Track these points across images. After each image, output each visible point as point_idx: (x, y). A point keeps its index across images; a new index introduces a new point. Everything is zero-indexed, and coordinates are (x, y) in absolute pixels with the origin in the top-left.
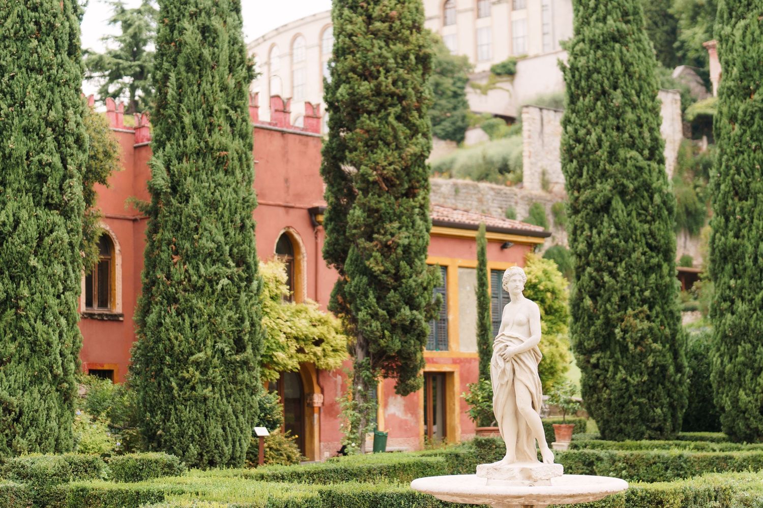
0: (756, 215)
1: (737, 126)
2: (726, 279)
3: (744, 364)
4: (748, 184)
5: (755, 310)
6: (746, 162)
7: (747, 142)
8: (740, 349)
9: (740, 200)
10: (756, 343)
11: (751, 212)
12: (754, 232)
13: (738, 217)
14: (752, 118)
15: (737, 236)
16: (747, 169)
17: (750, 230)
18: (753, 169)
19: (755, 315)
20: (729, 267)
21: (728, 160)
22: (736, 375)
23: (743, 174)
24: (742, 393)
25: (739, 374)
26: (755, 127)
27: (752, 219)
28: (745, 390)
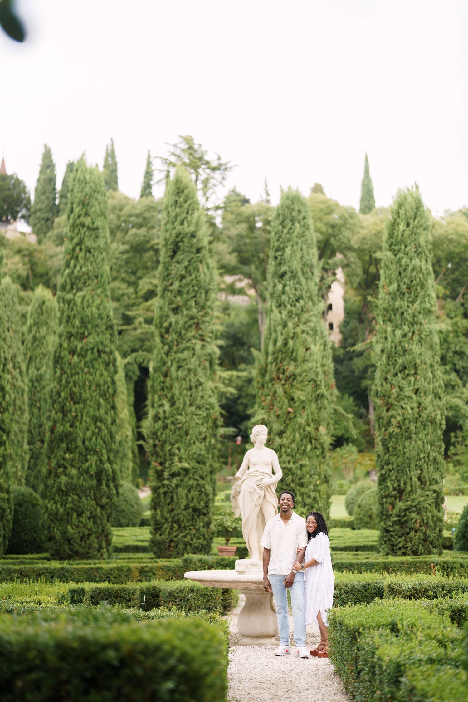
0: (84, 414)
1: (75, 357)
2: (62, 453)
3: (72, 509)
4: (80, 394)
5: (82, 474)
6: (81, 380)
7: (81, 368)
8: (70, 499)
9: (75, 403)
10: (81, 495)
11: (82, 412)
12: (84, 424)
13: (74, 414)
14: (86, 353)
15: (71, 426)
16: (81, 384)
17: (81, 423)
18: (84, 384)
19: (82, 478)
20: (64, 445)
21: (68, 377)
22: (66, 516)
23: (78, 387)
24: (69, 527)
25: (68, 514)
26: (88, 359)
27: (82, 416)
28: (71, 525)
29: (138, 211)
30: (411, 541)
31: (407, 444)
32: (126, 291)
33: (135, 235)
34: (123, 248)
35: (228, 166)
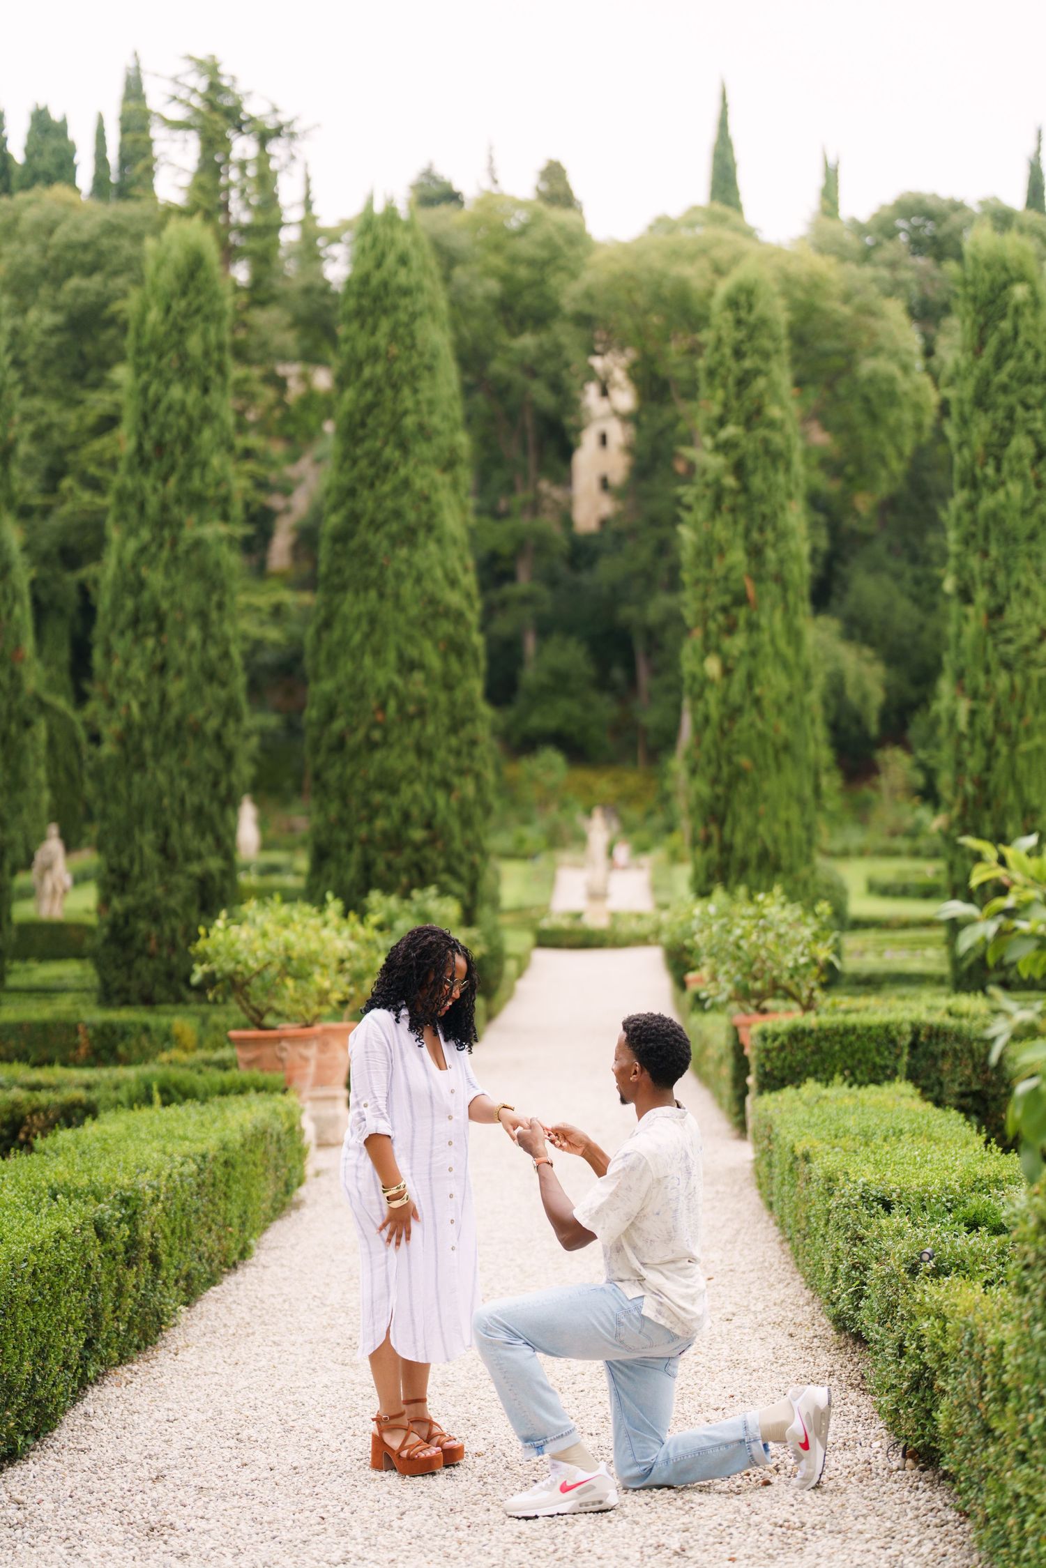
29: (84, 237)
30: (139, 975)
31: (136, 778)
32: (56, 418)
33: (78, 292)
34: (50, 319)
35: (296, 128)
